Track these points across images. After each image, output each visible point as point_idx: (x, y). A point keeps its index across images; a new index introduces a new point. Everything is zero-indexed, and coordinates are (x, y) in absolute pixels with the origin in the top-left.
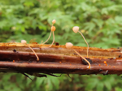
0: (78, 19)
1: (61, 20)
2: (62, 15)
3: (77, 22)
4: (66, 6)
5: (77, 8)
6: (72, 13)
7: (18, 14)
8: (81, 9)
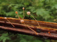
0: (53, 13)
1: (43, 13)
2: (44, 11)
3: (52, 15)
4: (46, 6)
5: (53, 8)
6: (49, 10)
7: (19, 9)
8: (55, 8)
